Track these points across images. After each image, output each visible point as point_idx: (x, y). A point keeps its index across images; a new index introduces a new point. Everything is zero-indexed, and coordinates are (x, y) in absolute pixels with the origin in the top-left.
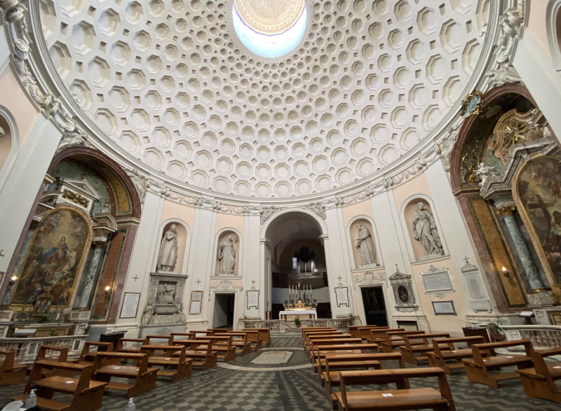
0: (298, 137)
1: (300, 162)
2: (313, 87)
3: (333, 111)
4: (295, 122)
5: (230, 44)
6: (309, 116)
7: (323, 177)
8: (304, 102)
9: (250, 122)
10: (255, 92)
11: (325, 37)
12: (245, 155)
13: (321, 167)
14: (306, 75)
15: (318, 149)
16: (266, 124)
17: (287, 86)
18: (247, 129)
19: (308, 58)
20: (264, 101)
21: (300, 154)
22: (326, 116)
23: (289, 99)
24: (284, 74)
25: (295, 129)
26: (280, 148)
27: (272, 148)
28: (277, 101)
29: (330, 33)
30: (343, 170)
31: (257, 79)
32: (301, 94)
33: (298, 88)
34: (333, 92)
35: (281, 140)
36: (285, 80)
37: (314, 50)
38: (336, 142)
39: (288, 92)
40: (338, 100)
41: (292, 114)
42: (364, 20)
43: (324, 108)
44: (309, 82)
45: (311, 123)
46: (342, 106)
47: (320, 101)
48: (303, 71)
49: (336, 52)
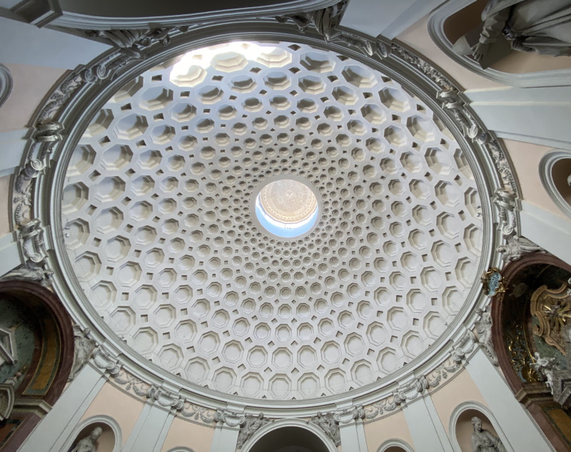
0: (305, 317)
1: (306, 348)
2: (322, 266)
3: (343, 291)
4: (302, 299)
5: (249, 223)
6: (318, 294)
7: (335, 372)
8: (313, 279)
9: (254, 294)
10: (264, 265)
11: (334, 226)
12: (240, 333)
13: (333, 357)
14: (316, 255)
15: (328, 333)
16: (270, 298)
17: (297, 262)
18: (249, 302)
19: (318, 241)
20: (272, 275)
21: (307, 337)
22: (337, 296)
23: (298, 275)
24: (295, 252)
25: (303, 307)
26: (283, 327)
27: (273, 326)
28: (285, 275)
29: (338, 223)
30: (361, 364)
31: (268, 254)
32: (311, 271)
33: (308, 265)
34: (343, 272)
35: (286, 317)
36: (296, 257)
37: (324, 235)
38: (349, 326)
39: (297, 268)
40: (348, 280)
41: (300, 290)
42: (367, 215)
43: (333, 287)
44: (319, 261)
45: (320, 302)
46: (352, 287)
47: (329, 280)
48: (314, 251)
49: (344, 238)
